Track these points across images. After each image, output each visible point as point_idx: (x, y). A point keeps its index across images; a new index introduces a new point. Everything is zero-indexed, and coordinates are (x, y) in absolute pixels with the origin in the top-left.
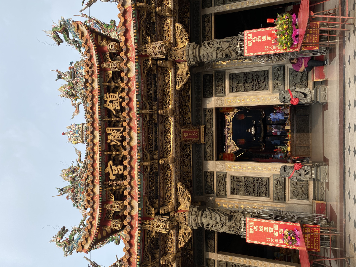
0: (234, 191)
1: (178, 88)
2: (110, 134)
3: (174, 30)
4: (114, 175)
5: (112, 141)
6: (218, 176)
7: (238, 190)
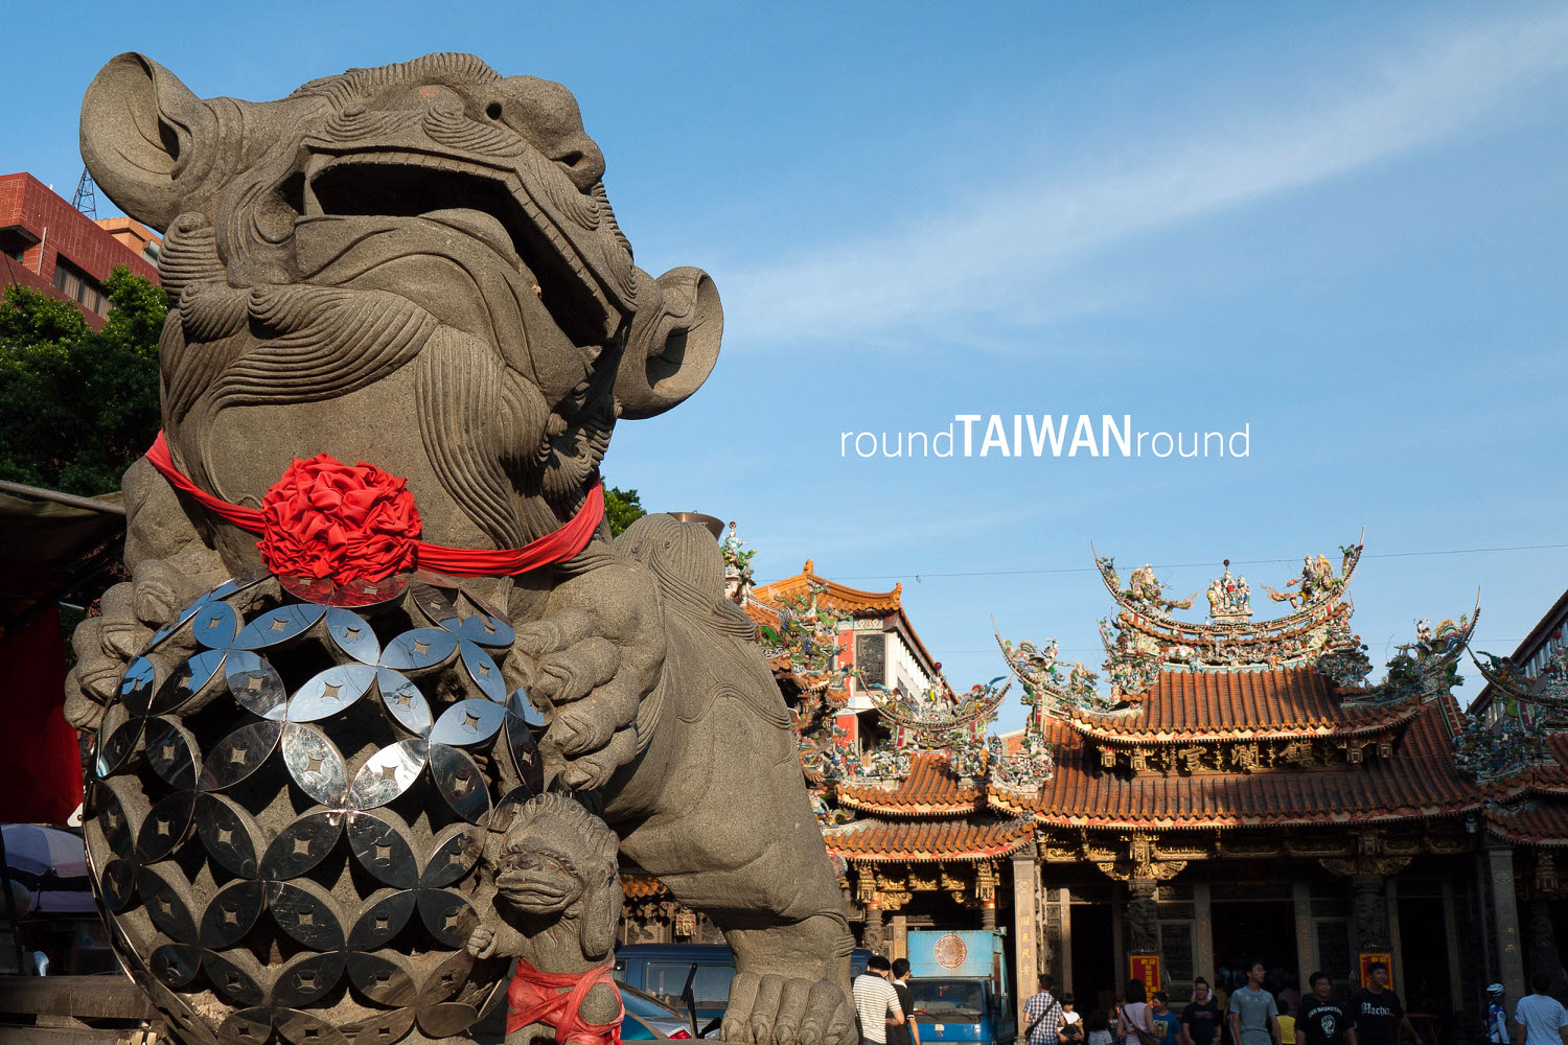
1: (1321, 861)
2: (1248, 749)
3: (1402, 856)
4: (1185, 756)
5: (1238, 752)
6: (1187, 905)
7: (1169, 936)
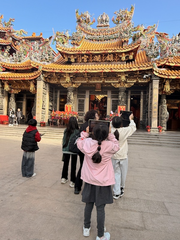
0: (79, 101)
2: (98, 57)
3: (132, 83)
4: (83, 58)
6: (84, 95)
7: (80, 102)
